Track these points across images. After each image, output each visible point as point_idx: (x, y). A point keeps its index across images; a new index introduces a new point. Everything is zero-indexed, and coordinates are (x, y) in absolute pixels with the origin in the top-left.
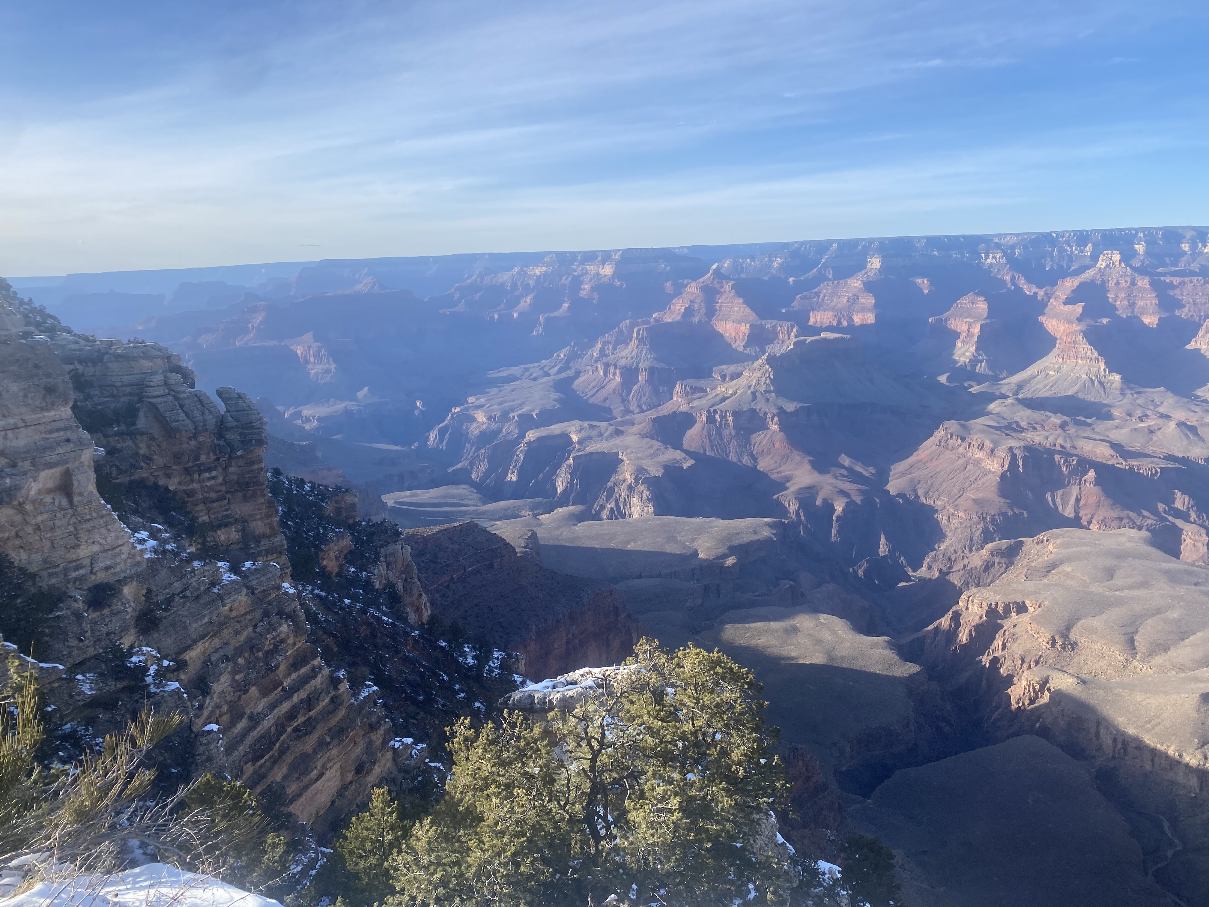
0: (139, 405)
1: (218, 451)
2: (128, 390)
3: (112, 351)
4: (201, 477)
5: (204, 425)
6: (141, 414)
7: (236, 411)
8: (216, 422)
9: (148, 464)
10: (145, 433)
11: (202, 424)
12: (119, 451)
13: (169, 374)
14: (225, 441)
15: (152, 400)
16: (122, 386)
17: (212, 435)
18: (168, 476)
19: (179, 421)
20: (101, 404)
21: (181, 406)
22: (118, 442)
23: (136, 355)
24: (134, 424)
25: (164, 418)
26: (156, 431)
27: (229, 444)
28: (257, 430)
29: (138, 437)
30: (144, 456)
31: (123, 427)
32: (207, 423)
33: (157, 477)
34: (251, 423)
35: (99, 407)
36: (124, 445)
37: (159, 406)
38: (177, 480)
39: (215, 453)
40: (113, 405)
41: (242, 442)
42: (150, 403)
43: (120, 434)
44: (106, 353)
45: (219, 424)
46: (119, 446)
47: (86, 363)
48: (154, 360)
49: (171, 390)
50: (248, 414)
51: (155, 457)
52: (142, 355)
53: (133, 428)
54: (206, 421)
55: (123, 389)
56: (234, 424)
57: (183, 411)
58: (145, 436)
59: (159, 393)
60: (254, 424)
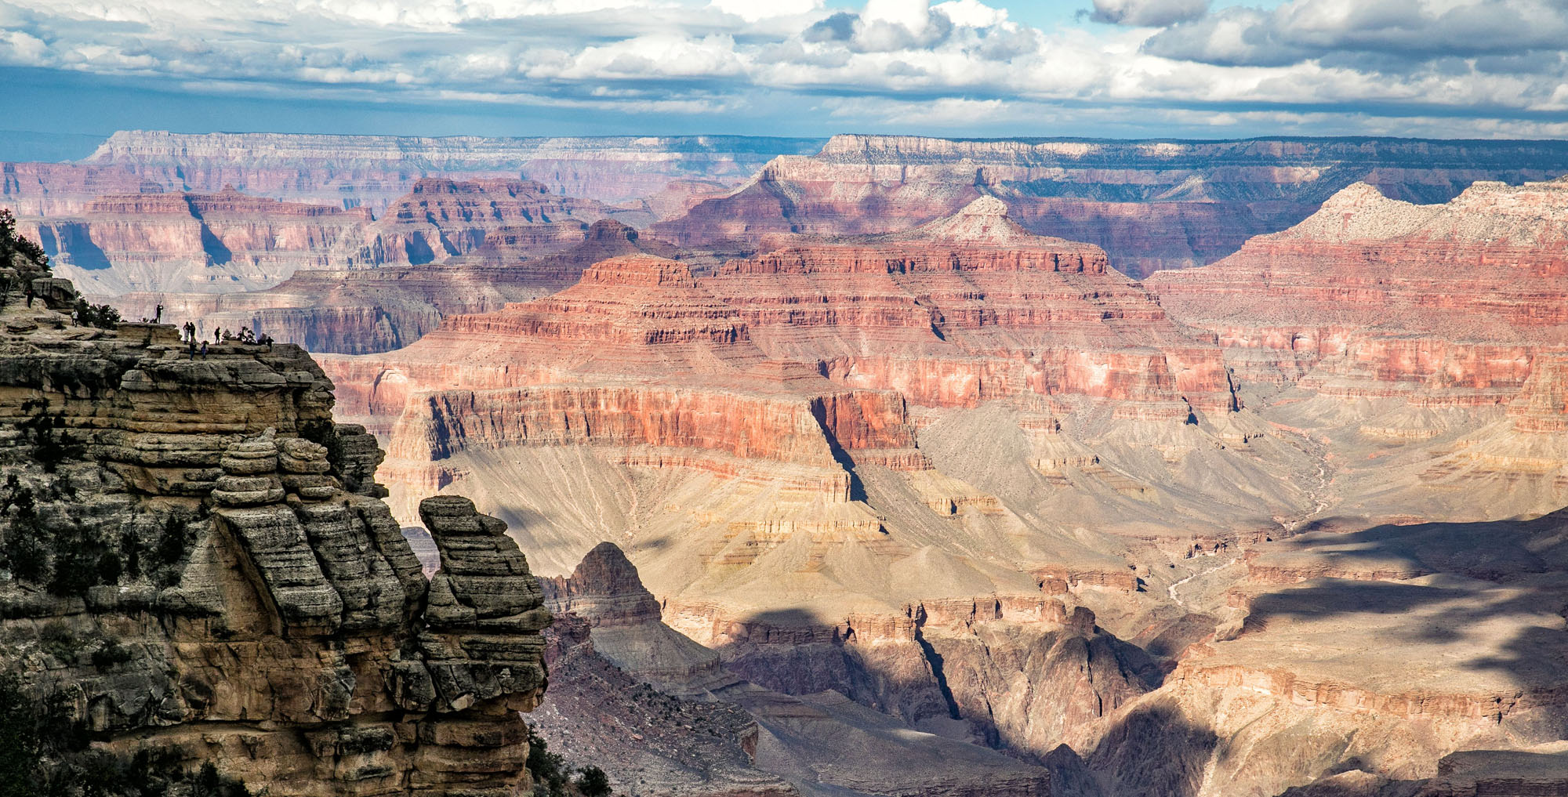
0: (199, 525)
1: (399, 691)
2: (175, 477)
3: (145, 357)
4: (342, 769)
5: (371, 605)
6: (199, 552)
7: (465, 573)
8: (408, 601)
9: (195, 704)
10: (203, 613)
11: (364, 601)
12: (125, 658)
13: (293, 442)
14: (424, 661)
15: (232, 514)
16: (163, 465)
17: (390, 641)
18: (250, 749)
19: (299, 584)
20: (95, 512)
21: (314, 540)
22: (124, 632)
23: (211, 375)
24: (174, 580)
25: (262, 572)
26: (235, 613)
27: (437, 675)
28: (518, 639)
29: (181, 622)
30: (189, 680)
31: (143, 588)
32: (381, 599)
33: (213, 746)
34: (507, 614)
35: (89, 521)
36: (140, 641)
37: (251, 534)
38: (270, 766)
39: (390, 696)
40: (127, 519)
41: (472, 671)
42: (226, 521)
43: (132, 607)
44: (130, 364)
45: (414, 607)
46: (125, 644)
47: (74, 388)
48: (259, 395)
49: (290, 488)
50: (500, 587)
51: (222, 687)
52: (226, 377)
53: (170, 591)
54: (378, 593)
55: (161, 473)
56: (458, 611)
57: (319, 558)
58: (202, 621)
59: (256, 494)
60: (515, 620)
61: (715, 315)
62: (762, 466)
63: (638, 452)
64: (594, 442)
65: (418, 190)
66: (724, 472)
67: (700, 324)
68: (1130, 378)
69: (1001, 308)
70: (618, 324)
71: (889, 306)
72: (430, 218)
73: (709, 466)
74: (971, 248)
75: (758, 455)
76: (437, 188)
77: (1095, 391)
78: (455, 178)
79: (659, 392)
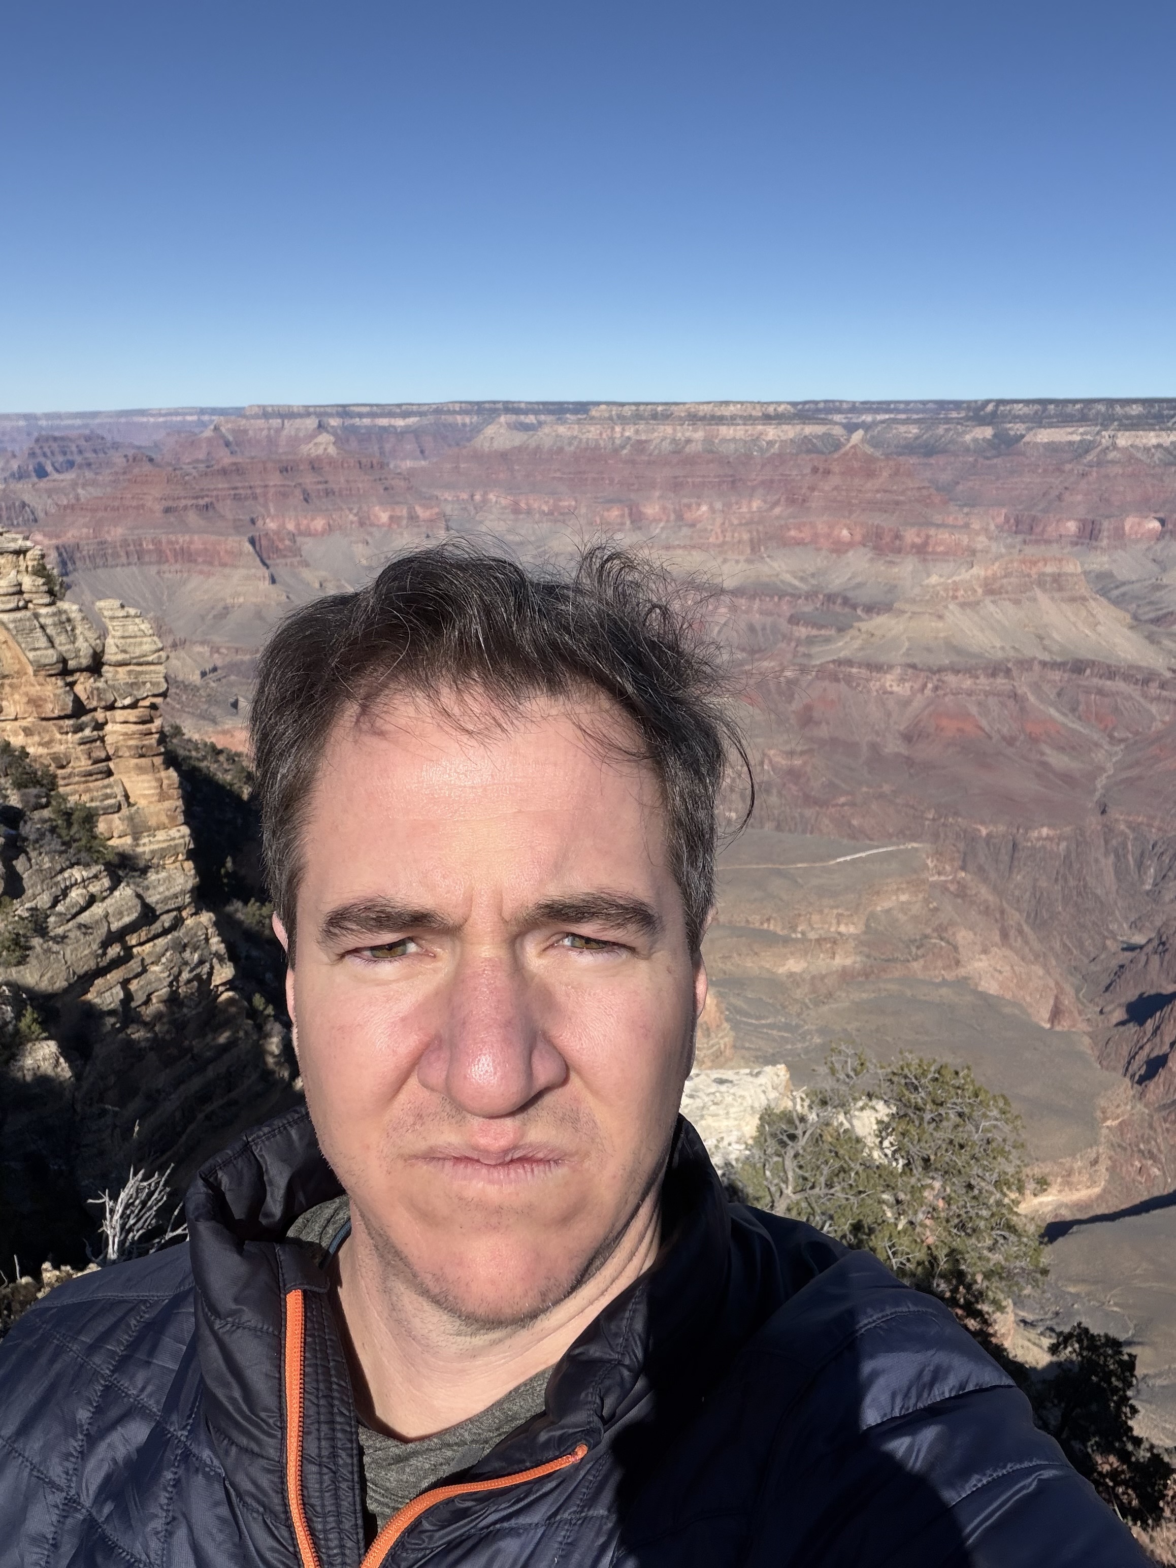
5: (76, 657)
18: (24, 731)
28: (153, 668)
34: (145, 656)
38: (36, 739)
41: (132, 685)
50: (141, 644)
60: (150, 659)
61: (197, 498)
62: (227, 571)
63: (165, 567)
64: (142, 564)
65: (37, 441)
66: (209, 575)
67: (190, 502)
68: (400, 518)
69: (336, 488)
70: (149, 504)
71: (282, 489)
72: (45, 455)
73: (201, 572)
74: (318, 458)
75: (224, 565)
76: (47, 439)
77: (383, 525)
78: (57, 434)
79: (173, 538)
